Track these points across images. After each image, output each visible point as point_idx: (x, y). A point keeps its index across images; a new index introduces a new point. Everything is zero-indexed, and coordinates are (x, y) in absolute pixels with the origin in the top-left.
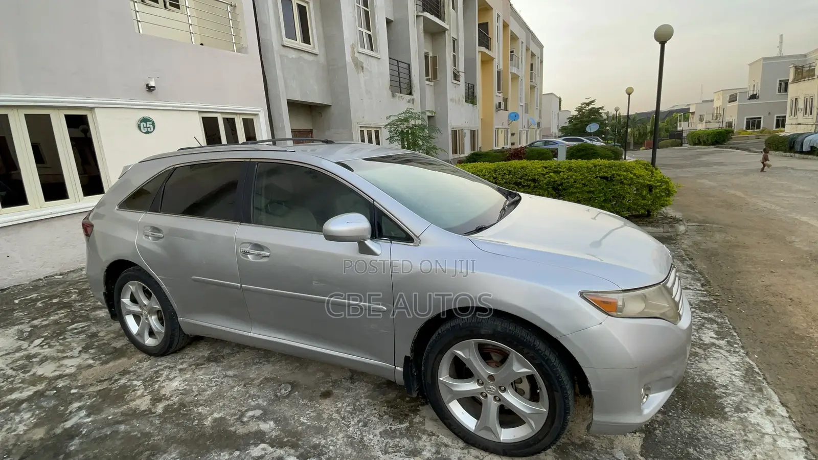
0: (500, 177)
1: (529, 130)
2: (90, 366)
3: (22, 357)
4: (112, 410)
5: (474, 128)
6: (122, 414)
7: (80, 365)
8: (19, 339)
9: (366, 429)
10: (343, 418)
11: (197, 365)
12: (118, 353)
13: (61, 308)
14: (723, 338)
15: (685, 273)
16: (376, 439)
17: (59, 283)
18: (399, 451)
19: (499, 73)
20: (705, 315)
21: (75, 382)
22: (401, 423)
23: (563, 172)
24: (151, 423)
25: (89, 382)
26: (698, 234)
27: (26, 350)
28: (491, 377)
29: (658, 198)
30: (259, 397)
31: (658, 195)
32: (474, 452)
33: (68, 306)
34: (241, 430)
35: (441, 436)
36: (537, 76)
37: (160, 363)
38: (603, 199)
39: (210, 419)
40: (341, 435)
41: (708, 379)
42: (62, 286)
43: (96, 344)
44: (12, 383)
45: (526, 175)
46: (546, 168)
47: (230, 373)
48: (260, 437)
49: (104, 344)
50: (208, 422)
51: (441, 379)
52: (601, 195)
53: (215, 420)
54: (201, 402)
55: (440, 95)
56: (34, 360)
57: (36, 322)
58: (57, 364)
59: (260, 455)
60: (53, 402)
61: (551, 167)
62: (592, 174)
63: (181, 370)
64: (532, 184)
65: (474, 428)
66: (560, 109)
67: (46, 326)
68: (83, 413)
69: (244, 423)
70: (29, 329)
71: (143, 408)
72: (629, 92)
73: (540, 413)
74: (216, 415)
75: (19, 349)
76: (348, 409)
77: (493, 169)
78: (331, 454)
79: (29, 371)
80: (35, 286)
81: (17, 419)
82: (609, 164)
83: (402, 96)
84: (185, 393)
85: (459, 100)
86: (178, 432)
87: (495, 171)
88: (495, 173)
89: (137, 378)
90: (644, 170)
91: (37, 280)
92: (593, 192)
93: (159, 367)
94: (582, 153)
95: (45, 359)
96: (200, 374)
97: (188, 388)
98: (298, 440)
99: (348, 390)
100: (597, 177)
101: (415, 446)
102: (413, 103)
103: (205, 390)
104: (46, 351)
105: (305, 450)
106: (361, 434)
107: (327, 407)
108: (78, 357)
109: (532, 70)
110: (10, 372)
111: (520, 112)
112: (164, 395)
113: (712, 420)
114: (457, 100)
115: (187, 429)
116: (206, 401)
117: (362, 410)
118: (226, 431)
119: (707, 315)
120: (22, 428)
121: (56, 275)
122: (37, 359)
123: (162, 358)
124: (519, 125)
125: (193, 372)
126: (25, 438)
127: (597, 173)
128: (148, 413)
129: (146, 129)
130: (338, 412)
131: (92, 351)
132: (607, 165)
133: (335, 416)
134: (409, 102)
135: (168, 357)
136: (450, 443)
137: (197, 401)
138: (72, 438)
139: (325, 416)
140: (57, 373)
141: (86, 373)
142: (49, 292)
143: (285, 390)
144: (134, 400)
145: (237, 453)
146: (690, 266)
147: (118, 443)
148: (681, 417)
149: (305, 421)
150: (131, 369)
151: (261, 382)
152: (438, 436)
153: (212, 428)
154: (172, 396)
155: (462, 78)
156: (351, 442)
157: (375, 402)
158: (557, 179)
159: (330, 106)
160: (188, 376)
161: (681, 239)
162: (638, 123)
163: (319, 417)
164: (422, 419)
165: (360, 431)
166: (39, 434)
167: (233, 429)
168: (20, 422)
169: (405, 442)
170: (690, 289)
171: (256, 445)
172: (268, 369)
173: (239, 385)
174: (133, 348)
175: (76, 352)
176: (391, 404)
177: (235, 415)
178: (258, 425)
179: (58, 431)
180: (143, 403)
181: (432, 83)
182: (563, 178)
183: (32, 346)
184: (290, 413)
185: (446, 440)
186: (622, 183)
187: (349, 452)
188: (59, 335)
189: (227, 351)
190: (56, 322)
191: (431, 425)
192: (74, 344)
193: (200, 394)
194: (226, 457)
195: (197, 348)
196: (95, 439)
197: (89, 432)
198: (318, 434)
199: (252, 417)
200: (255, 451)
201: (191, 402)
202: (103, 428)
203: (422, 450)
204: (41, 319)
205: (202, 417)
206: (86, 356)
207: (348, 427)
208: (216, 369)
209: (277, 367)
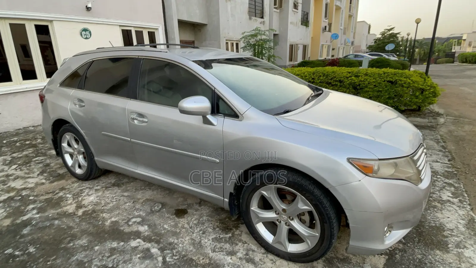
0: (317, 78)
1: (345, 46)
2: (43, 184)
3: (3, 175)
4: (52, 211)
5: (305, 43)
6: (58, 214)
7: (37, 183)
8: (3, 164)
9: (204, 235)
10: (191, 228)
11: (107, 188)
12: (60, 177)
13: (29, 148)
14: (456, 198)
15: (438, 151)
16: (209, 242)
17: (31, 132)
18: (222, 251)
19: (326, 5)
20: (447, 181)
21: (33, 193)
22: (226, 234)
23: (362, 76)
24: (74, 221)
25: (41, 193)
26: (453, 125)
27: (6, 171)
28: (284, 210)
29: (427, 98)
30: (141, 210)
31: (427, 96)
32: (271, 256)
33: (35, 146)
34: (127, 230)
35: (250, 244)
36: (354, 8)
37: (84, 185)
38: (387, 96)
39: (109, 221)
40: (187, 238)
41: (440, 224)
42: (33, 134)
43: (48, 170)
45: (335, 77)
46: (349, 73)
47: (126, 194)
48: (137, 235)
49: (53, 171)
50: (108, 223)
51: (252, 208)
52: (386, 94)
53: (112, 222)
54: (106, 211)
55: (284, 20)
56: (10, 178)
57: (14, 155)
58: (24, 181)
59: (135, 245)
60: (18, 204)
61: (353, 72)
62: (382, 79)
63: (96, 190)
64: (339, 84)
65: (271, 242)
66: (369, 32)
67: (20, 157)
68: (35, 212)
69: (129, 226)
70: (10, 159)
71: (70, 211)
72: (418, 21)
73: (315, 236)
74: (113, 219)
75: (3, 171)
76: (195, 222)
77: (312, 72)
78: (179, 249)
79: (7, 184)
80: (17, 134)
82: (394, 72)
83: (256, 19)
84: (97, 204)
85: (297, 23)
86: (89, 227)
87: (314, 73)
88: (313, 75)
89: (70, 192)
90: (420, 78)
91: (18, 129)
92: (381, 91)
93: (83, 188)
94: (380, 64)
95: (17, 178)
96: (107, 193)
97: (99, 201)
98: (160, 239)
99: (196, 210)
100: (385, 81)
101: (233, 249)
102: (264, 24)
103: (109, 204)
104: (19, 173)
105: (164, 245)
106: (201, 238)
107: (183, 220)
108: (36, 177)
109: (351, 3)
111: (340, 34)
112: (84, 205)
113: (438, 252)
114: (295, 23)
115: (94, 226)
116: (108, 210)
117: (203, 224)
118: (117, 229)
119: (448, 180)
121: (30, 127)
122: (13, 178)
123: (86, 182)
124: (338, 43)
125: (104, 192)
127: (385, 78)
128: (74, 214)
129: (85, 36)
130: (188, 224)
131: (45, 175)
132: (393, 73)
133: (186, 226)
134: (261, 23)
135: (90, 181)
136: (256, 249)
137: (103, 209)
138: (26, 226)
139: (180, 225)
140: (23, 187)
141: (40, 188)
142: (24, 137)
143: (158, 207)
144: (66, 206)
145: (123, 243)
146: (443, 146)
147: (53, 231)
148: (416, 248)
149: (167, 227)
150: (67, 187)
151: (144, 201)
152: (249, 244)
153: (110, 227)
154: (88, 205)
155: (300, 7)
156: (193, 243)
157: (212, 219)
158: (356, 81)
159: (206, 25)
160: (100, 194)
161: (440, 128)
162: (425, 45)
163: (176, 226)
164: (240, 233)
165: (200, 236)
166: (8, 222)
167: (122, 228)
169: (227, 246)
170: (439, 162)
171: (134, 239)
172: (148, 194)
173: (130, 202)
174: (69, 175)
175: (36, 175)
176: (222, 221)
177: (125, 220)
178: (138, 227)
179: (19, 221)
180: (71, 209)
181: (278, 11)
182: (361, 81)
183: (10, 170)
184: (158, 222)
185: (254, 247)
186: (403, 86)
187: (191, 249)
188: (28, 163)
189: (126, 180)
190: (27, 156)
191: (245, 237)
192: (35, 170)
193: (105, 206)
194: (116, 245)
195: (108, 177)
196: (40, 228)
197: (37, 223)
198: (173, 236)
199: (135, 222)
200: (134, 243)
201: (100, 210)
202: (44, 222)
203: (237, 252)
204: (17, 154)
205: (104, 220)
206: (41, 177)
207: (193, 233)
208: (117, 191)
209: (155, 192)
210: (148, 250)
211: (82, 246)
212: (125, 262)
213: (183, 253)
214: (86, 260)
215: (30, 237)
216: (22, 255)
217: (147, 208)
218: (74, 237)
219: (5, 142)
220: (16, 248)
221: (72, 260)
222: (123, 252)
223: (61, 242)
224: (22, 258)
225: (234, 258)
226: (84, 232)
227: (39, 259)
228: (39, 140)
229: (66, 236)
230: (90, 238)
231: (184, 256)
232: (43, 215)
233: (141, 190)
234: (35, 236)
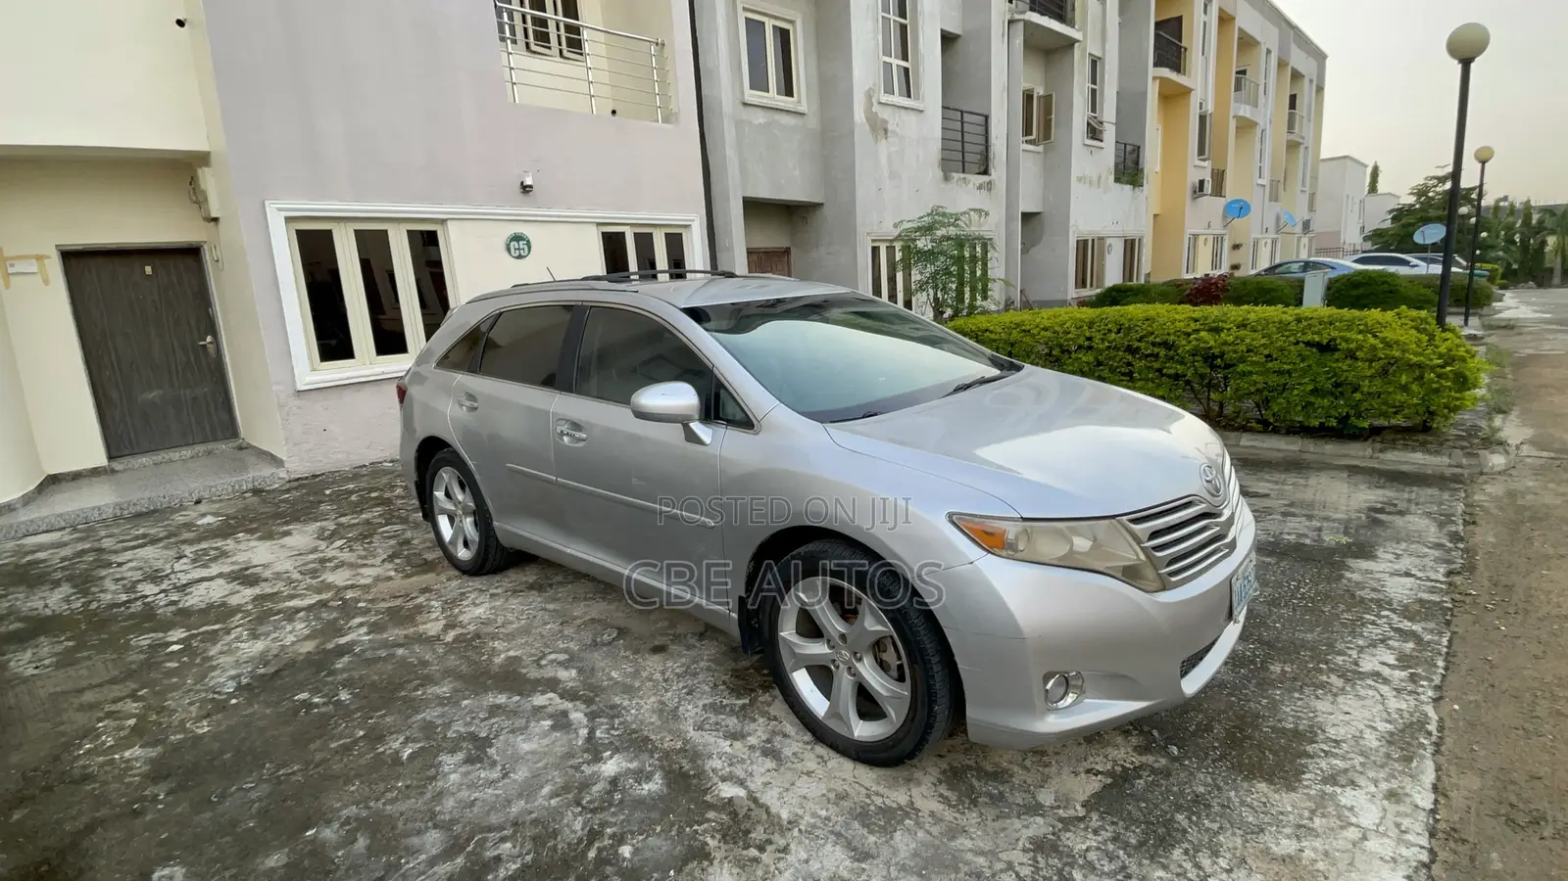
2: (390, 578)
3: (316, 559)
4: (396, 631)
6: (406, 636)
7: (378, 576)
8: (318, 538)
9: (689, 697)
10: (666, 681)
11: (515, 592)
12: (427, 567)
13: (378, 505)
16: (695, 711)
17: (386, 472)
18: (717, 730)
21: (367, 595)
22: (738, 698)
24: (434, 651)
25: (381, 596)
27: (322, 551)
30: (573, 639)
33: (387, 502)
34: (533, 673)
35: (784, 723)
37: (470, 584)
38: (1310, 387)
39: (502, 656)
40: (653, 699)
42: (388, 477)
43: (406, 553)
44: (295, 588)
45: (1151, 333)
46: (1195, 320)
47: (551, 606)
48: (552, 685)
49: (414, 554)
50: (498, 660)
52: (1306, 380)
53: (509, 658)
54: (501, 636)
56: (328, 564)
57: (343, 520)
58: (353, 572)
59: (543, 704)
60: (335, 615)
61: (1206, 319)
63: (492, 595)
66: (1373, 190)
67: (354, 525)
68: (364, 630)
69: (540, 667)
70: (333, 527)
71: (432, 633)
74: (512, 653)
75: (315, 550)
76: (678, 671)
78: (629, 718)
79: (319, 577)
80: (355, 476)
81: (289, 628)
84: (487, 622)
86: (461, 664)
89: (438, 598)
91: (360, 467)
93: (469, 589)
95: (342, 564)
96: (515, 603)
97: (492, 617)
98: (596, 696)
99: (689, 647)
100: (1297, 343)
101: (742, 728)
103: (511, 623)
104: (346, 556)
105: (599, 708)
106: (679, 702)
107: (653, 664)
108: (379, 566)
110: (296, 576)
111: (1256, 198)
112: (460, 622)
114: (1095, 178)
115: (471, 662)
116: (508, 634)
117: (695, 675)
118: (514, 670)
120: (291, 638)
121: (385, 461)
122: (332, 564)
123: (476, 579)
125: (507, 600)
126: (290, 650)
128: (438, 638)
130: (663, 673)
131: (398, 561)
133: (658, 676)
135: (481, 577)
136: (793, 734)
137: (497, 633)
138: (342, 655)
139: (644, 674)
140: (350, 582)
141: (384, 587)
142: (369, 484)
143: (609, 636)
144: (425, 623)
145: (518, 698)
147: (390, 667)
149: (616, 676)
150: (435, 587)
151: (584, 623)
152: (781, 722)
153: (500, 667)
154: (470, 623)
156: (661, 710)
157: (718, 668)
160: (498, 603)
163: (636, 674)
164: (770, 699)
165: (680, 698)
166: (309, 647)
167: (524, 671)
168: (291, 632)
169: (732, 722)
171: (543, 693)
172: (598, 609)
173: (554, 622)
174: (446, 563)
175: (379, 559)
176: (736, 674)
177: (534, 655)
178: (556, 671)
179: (330, 646)
180: (433, 628)
183: (331, 547)
184: (602, 664)
185: (789, 729)
187: (652, 720)
188: (366, 537)
189: (559, 578)
190: (368, 522)
191: (779, 708)
192: (380, 551)
193: (503, 627)
194: (503, 701)
195: (523, 570)
196: (367, 659)
197: (363, 651)
198: (624, 693)
199: (552, 661)
200: (539, 700)
201: (489, 634)
202: (379, 649)
203: (750, 735)
204: (349, 517)
205: (494, 652)
206: (389, 566)
207: (667, 691)
208: (535, 599)
209: (613, 607)
210: (565, 714)
211: (438, 697)
212: (513, 731)
213: (634, 726)
214: (440, 722)
215: (345, 675)
216: (324, 704)
217: (587, 636)
218: (428, 680)
219: (328, 492)
220: (315, 692)
221: (414, 719)
222: (514, 713)
223: (401, 686)
224: (323, 709)
225: (738, 745)
226: (448, 673)
227: (354, 712)
228: (399, 491)
229: (412, 677)
230: (458, 685)
231: (635, 731)
232: (379, 637)
233: (585, 599)
234: (356, 674)
